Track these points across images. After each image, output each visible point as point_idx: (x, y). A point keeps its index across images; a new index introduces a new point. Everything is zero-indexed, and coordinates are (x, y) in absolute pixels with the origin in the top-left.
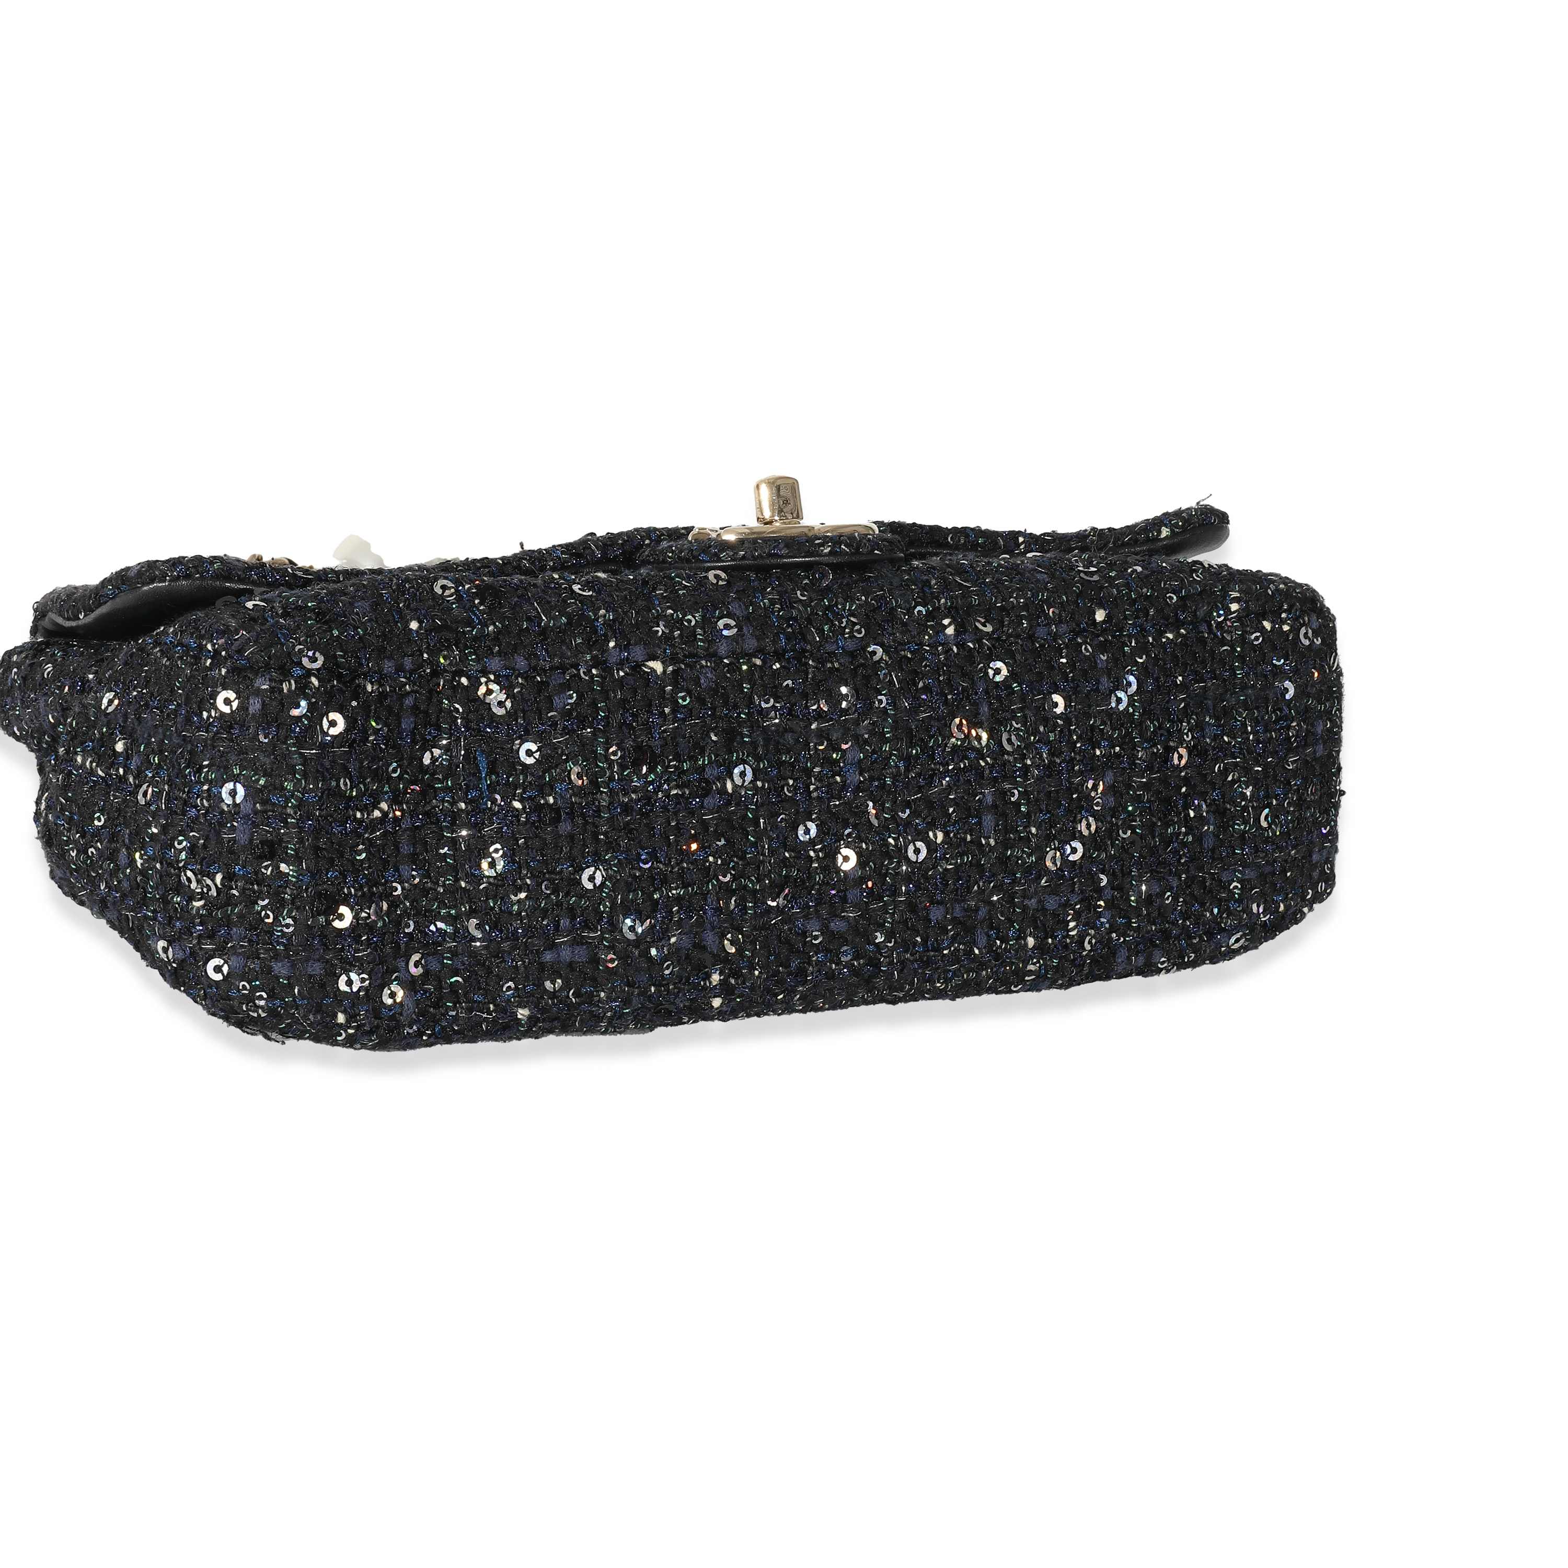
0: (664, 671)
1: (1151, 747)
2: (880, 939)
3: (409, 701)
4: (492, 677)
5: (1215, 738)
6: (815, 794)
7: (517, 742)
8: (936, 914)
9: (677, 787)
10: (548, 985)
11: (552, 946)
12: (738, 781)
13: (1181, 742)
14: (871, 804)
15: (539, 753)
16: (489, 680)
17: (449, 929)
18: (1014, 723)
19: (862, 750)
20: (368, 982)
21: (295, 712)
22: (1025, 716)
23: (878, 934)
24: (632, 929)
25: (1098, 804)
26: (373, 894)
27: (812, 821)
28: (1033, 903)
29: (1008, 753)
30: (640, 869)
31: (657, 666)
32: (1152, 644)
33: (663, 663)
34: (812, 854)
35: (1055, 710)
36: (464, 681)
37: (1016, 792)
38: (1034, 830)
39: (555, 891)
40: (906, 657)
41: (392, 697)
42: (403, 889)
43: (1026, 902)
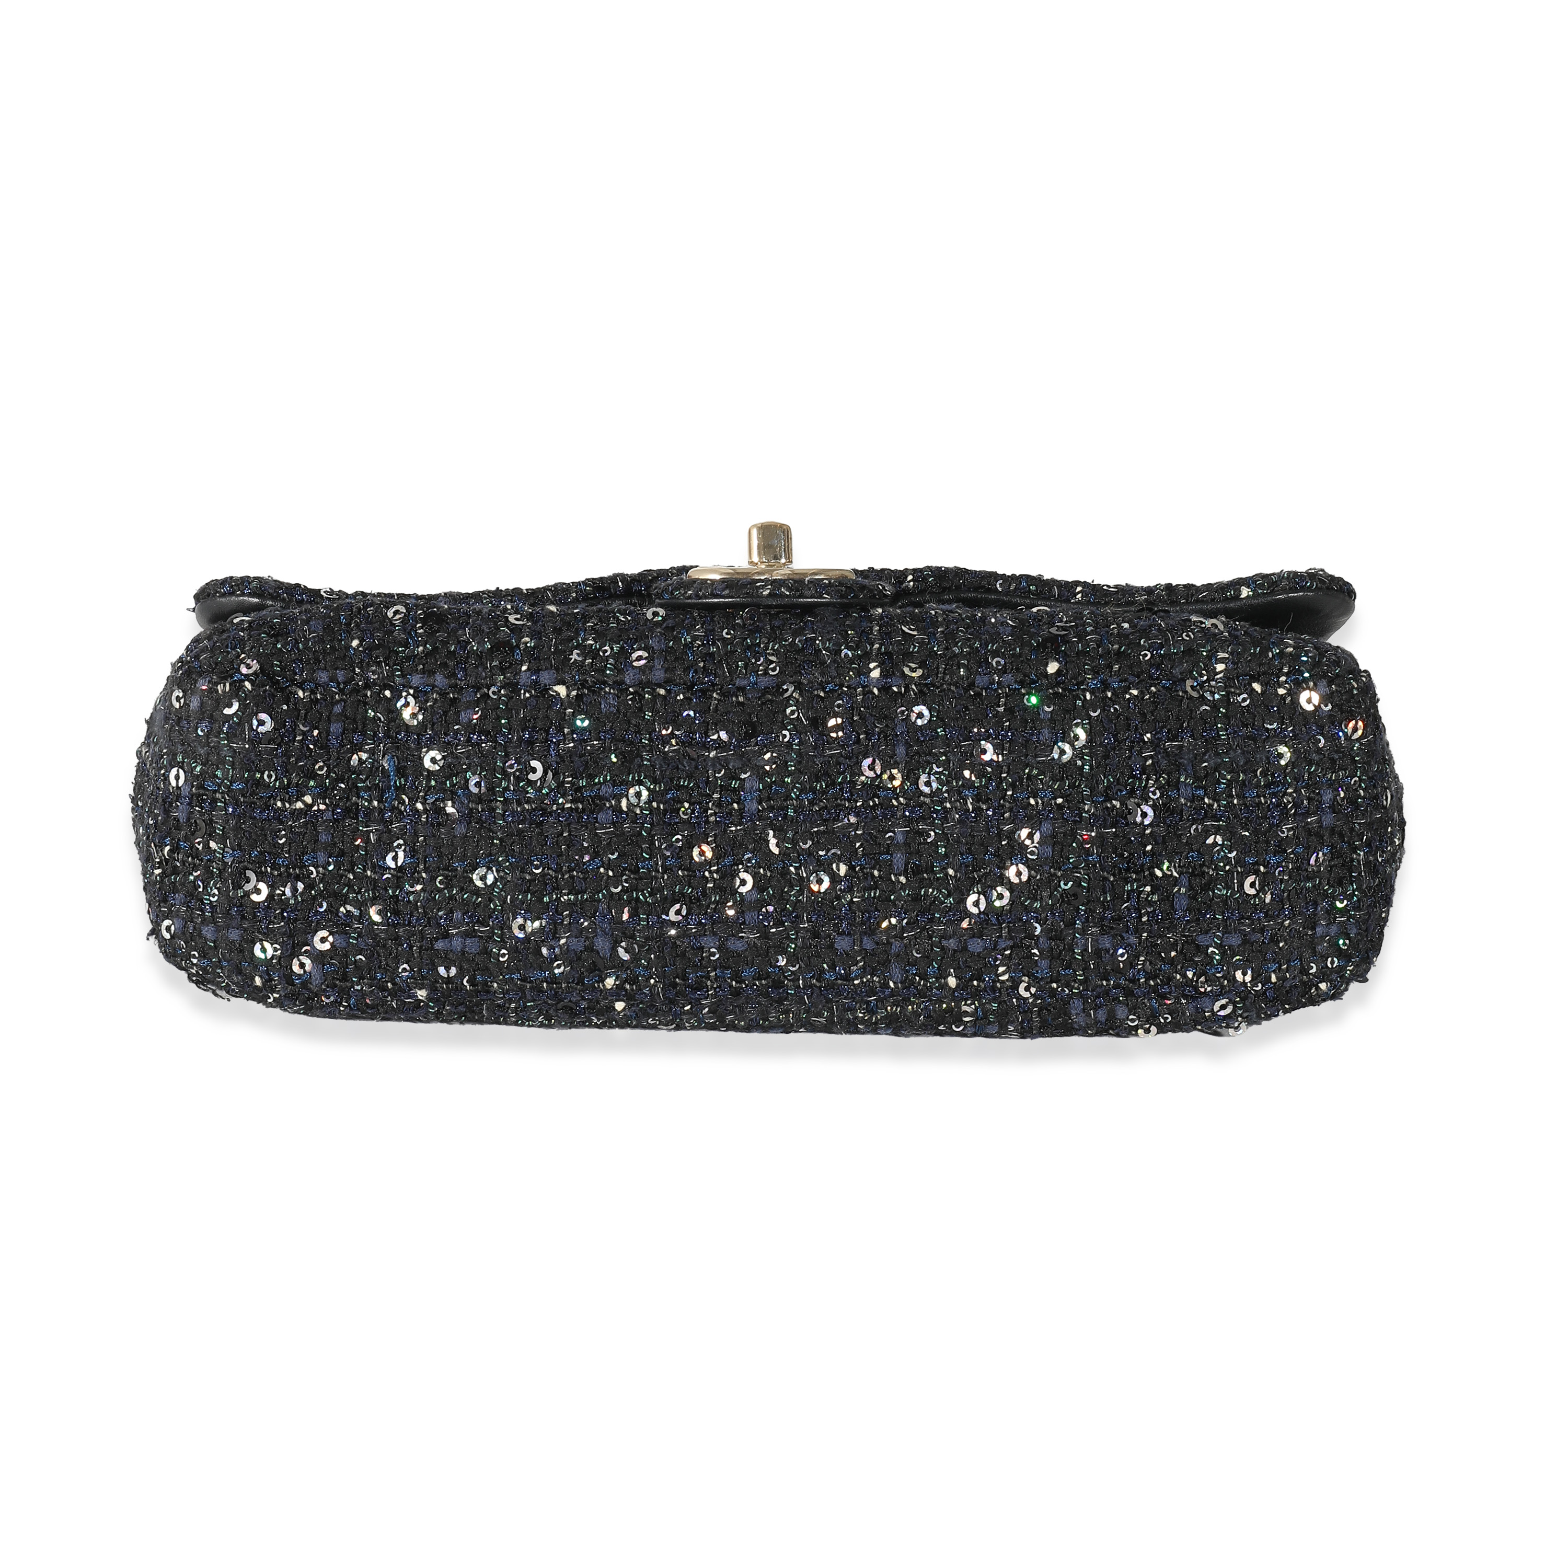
0: (568, 695)
1: (1104, 801)
2: (782, 962)
3: (338, 709)
4: (411, 691)
5: (1193, 799)
6: (712, 819)
7: (424, 750)
8: (842, 944)
9: (572, 802)
10: (442, 970)
11: (446, 936)
12: (634, 800)
13: (1146, 799)
14: (771, 833)
15: (443, 761)
16: (409, 694)
17: (356, 912)
18: (934, 766)
19: (761, 780)
20: (279, 952)
21: (227, 711)
22: (948, 760)
23: (780, 958)
24: (522, 928)
25: (1032, 853)
26: (289, 875)
27: (708, 844)
28: (952, 944)
29: (926, 795)
30: (532, 873)
31: (562, 690)
32: (1110, 699)
33: (567, 688)
34: (707, 874)
35: (983, 757)
36: (388, 693)
37: (932, 833)
38: (951, 872)
39: (449, 886)
40: (818, 696)
41: (321, 703)
42: (318, 872)
43: (944, 943)
